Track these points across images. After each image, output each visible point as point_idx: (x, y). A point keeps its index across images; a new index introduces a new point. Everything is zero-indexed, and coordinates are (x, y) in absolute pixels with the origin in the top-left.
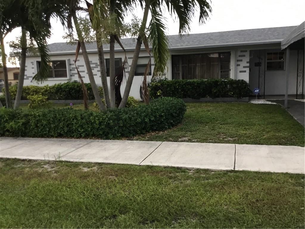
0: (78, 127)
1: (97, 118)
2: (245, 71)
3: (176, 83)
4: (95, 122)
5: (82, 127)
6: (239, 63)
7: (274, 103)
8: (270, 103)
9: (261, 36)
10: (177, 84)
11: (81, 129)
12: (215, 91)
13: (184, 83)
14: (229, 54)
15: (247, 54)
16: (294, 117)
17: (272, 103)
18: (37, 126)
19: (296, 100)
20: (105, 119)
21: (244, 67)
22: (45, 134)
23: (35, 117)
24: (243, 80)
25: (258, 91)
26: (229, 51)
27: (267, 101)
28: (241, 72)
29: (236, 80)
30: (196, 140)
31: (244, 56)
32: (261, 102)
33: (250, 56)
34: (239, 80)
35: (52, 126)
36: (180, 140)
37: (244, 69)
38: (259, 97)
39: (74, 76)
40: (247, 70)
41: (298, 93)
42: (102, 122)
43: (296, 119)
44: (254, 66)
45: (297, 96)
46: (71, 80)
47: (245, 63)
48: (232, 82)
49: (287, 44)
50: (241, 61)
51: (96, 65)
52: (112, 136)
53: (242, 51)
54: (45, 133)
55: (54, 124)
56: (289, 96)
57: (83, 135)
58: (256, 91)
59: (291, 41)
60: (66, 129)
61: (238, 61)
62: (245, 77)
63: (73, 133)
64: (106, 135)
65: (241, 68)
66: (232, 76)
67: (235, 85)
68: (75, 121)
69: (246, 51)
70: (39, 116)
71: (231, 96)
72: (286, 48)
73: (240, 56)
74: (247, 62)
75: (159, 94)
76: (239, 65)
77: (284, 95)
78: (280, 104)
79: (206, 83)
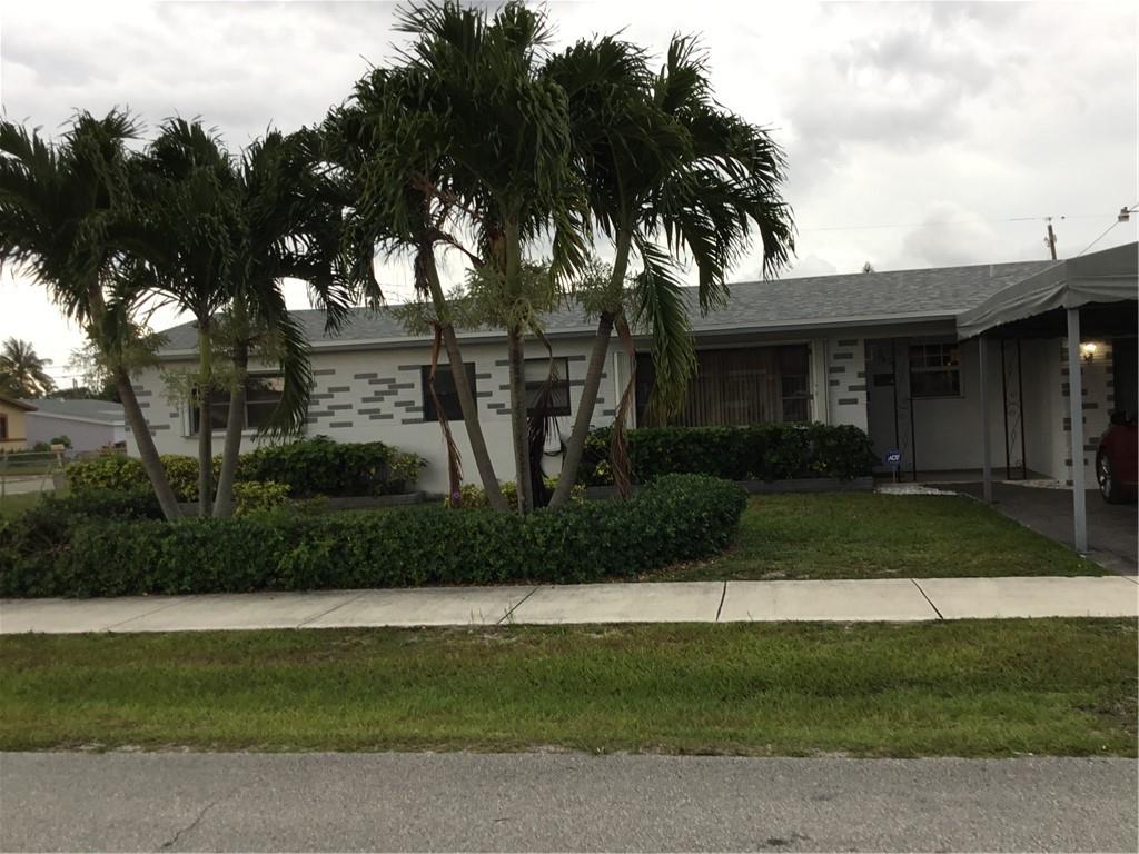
0: (488, 553)
1: (537, 529)
2: (855, 401)
3: (654, 439)
4: (534, 540)
5: (498, 551)
6: (836, 376)
7: (950, 493)
8: (937, 492)
9: (892, 299)
10: (659, 442)
11: (498, 560)
12: (774, 460)
13: (680, 437)
14: (805, 350)
15: (859, 351)
16: (1023, 524)
17: (943, 493)
18: (369, 557)
19: (1009, 482)
20: (560, 531)
21: (852, 388)
22: (391, 578)
23: (361, 532)
24: (852, 427)
25: (897, 457)
26: (804, 341)
27: (926, 486)
28: (842, 402)
29: (832, 427)
30: (807, 576)
31: (850, 356)
32: (910, 490)
33: (867, 355)
34: (841, 427)
35: (415, 554)
36: (764, 576)
37: (852, 395)
38: (900, 477)
39: (316, 421)
40: (862, 396)
41: (1013, 464)
42: (552, 538)
43: (1028, 526)
44: (877, 381)
45: (1008, 472)
46: (306, 436)
47: (853, 375)
48: (823, 433)
49: (985, 323)
50: (842, 370)
51: (390, 387)
52: (584, 574)
53: (841, 343)
54: (391, 573)
55: (421, 548)
56: (995, 471)
57: (503, 574)
58: (891, 458)
59: (994, 318)
60: (454, 561)
61: (832, 370)
62: (855, 416)
63: (472, 570)
64: (564, 574)
65: (842, 392)
66: (817, 414)
67: (832, 443)
68: (480, 538)
69: (854, 342)
70: (374, 527)
71: (819, 475)
72: (976, 338)
73: (837, 357)
74: (860, 375)
75: (601, 473)
76: (834, 383)
77: (980, 471)
78: (967, 495)
79: (746, 436)
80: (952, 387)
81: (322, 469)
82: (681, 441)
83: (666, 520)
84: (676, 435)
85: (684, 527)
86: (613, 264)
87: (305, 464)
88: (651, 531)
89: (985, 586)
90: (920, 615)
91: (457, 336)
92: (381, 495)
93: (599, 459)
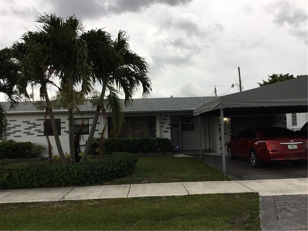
0: (59, 177)
1: (75, 170)
2: (168, 132)
3: (113, 141)
4: (74, 173)
5: (62, 177)
6: (163, 125)
7: (191, 156)
8: (188, 156)
9: (177, 105)
10: (114, 142)
11: (62, 179)
12: (146, 148)
13: (120, 141)
14: (155, 118)
15: (169, 118)
16: (210, 165)
17: (190, 156)
18: (20, 179)
19: (206, 153)
20: (82, 170)
21: (167, 128)
22: (27, 186)
23: (18, 171)
24: (167, 139)
25: (178, 147)
26: (154, 115)
27: (185, 154)
28: (164, 132)
29: (162, 138)
30: (153, 182)
31: (166, 119)
32: (181, 156)
33: (171, 119)
34: (164, 139)
35: (35, 178)
36: (142, 182)
37: (167, 130)
38: (179, 152)
39: (10, 135)
40: (169, 130)
41: (207, 149)
42: (79, 172)
43: (211, 166)
44: (173, 126)
45: (206, 151)
46: (6, 140)
47: (167, 125)
48: (159, 140)
49: (199, 112)
50: (164, 123)
51: (34, 125)
52: (89, 183)
53: (164, 116)
54: (27, 184)
55: (37, 176)
56: (203, 150)
57: (63, 184)
58: (177, 147)
59: (202, 111)
60: (48, 180)
61: (162, 123)
62: (168, 136)
63: (53, 183)
64: (82, 183)
65: (164, 129)
66: (158, 135)
67: (162, 143)
68: (56, 173)
69: (167, 116)
70: (22, 170)
71: (158, 152)
72: (198, 115)
73: (163, 120)
74: (169, 125)
75: (97, 151)
76: (163, 127)
77: (199, 150)
78: (196, 157)
79: (139, 141)
80: (191, 128)
81: (10, 150)
82: (121, 142)
83: (114, 166)
84: (119, 140)
85: (119, 168)
86: (101, 92)
87: (5, 148)
88: (109, 169)
89: (200, 184)
90: (183, 193)
91: (53, 111)
92: (29, 158)
93: (97, 147)
